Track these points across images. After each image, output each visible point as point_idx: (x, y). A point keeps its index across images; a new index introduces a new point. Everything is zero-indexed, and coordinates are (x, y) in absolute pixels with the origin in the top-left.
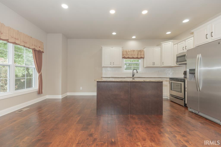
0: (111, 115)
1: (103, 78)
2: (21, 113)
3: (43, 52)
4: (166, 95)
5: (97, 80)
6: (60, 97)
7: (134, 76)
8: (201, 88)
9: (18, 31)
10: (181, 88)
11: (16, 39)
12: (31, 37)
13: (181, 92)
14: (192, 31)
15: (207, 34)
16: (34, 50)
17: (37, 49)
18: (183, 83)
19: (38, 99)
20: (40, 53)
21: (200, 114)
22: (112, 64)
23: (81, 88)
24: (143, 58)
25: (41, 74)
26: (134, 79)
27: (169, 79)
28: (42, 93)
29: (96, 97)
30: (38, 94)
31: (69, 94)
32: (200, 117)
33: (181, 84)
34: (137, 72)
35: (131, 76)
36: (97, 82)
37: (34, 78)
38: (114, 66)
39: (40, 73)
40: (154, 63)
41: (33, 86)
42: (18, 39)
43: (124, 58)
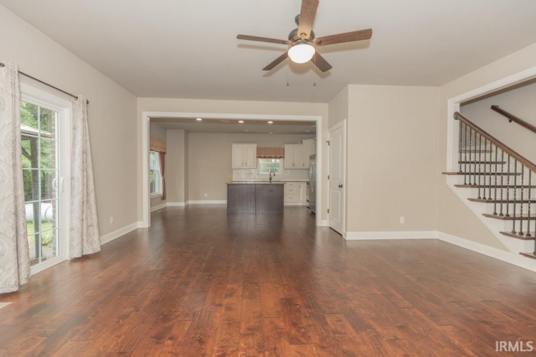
3: (165, 153)
6: (182, 204)
7: (272, 180)
22: (244, 165)
23: (206, 195)
24: (283, 158)
26: (272, 183)
28: (165, 198)
29: (226, 206)
30: (162, 199)
31: (190, 202)
34: (275, 175)
35: (268, 179)
36: (228, 184)
37: (157, 183)
38: (247, 167)
39: (164, 177)
40: (294, 164)
41: (157, 191)
43: (259, 157)
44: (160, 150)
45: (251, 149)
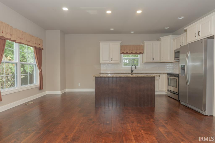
0: (108, 107)
1: (101, 74)
2: (27, 106)
3: (43, 49)
4: (164, 91)
5: (95, 76)
6: (59, 93)
7: (133, 72)
8: (189, 83)
9: (23, 32)
10: (176, 84)
11: (21, 39)
12: (33, 36)
13: (176, 87)
14: (185, 28)
15: (196, 33)
16: (36, 48)
17: (38, 47)
18: (177, 78)
19: (39, 94)
20: (40, 50)
21: (189, 106)
22: (110, 59)
23: (79, 84)
24: (143, 53)
26: (133, 75)
27: (167, 74)
28: (43, 89)
30: (39, 89)
31: (67, 90)
32: (188, 109)
33: (176, 79)
34: (136, 68)
35: (130, 72)
36: (95, 77)
37: (35, 75)
38: (112, 62)
39: (41, 70)
40: (153, 58)
41: (35, 83)
42: (23, 39)
43: (122, 53)
44: (35, 45)
45: (116, 46)
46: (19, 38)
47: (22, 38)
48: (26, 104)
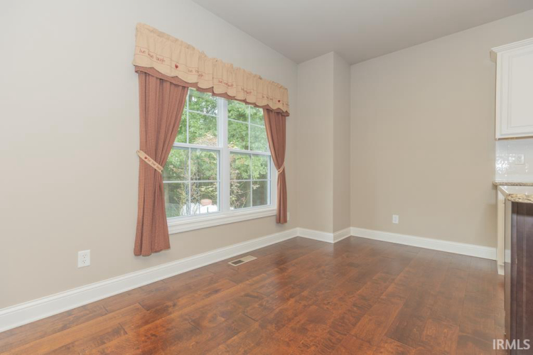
2: (238, 267)
3: (287, 114)
6: (329, 237)
9: (232, 66)
11: (229, 86)
12: (261, 79)
16: (267, 109)
17: (274, 106)
19: (278, 234)
20: (281, 117)
23: (396, 219)
25: (284, 171)
28: (285, 221)
30: (277, 223)
31: (355, 232)
37: (268, 182)
39: (281, 169)
41: (268, 202)
42: (232, 85)
44: (264, 103)
46: (221, 82)
47: (230, 84)
48: (235, 263)
